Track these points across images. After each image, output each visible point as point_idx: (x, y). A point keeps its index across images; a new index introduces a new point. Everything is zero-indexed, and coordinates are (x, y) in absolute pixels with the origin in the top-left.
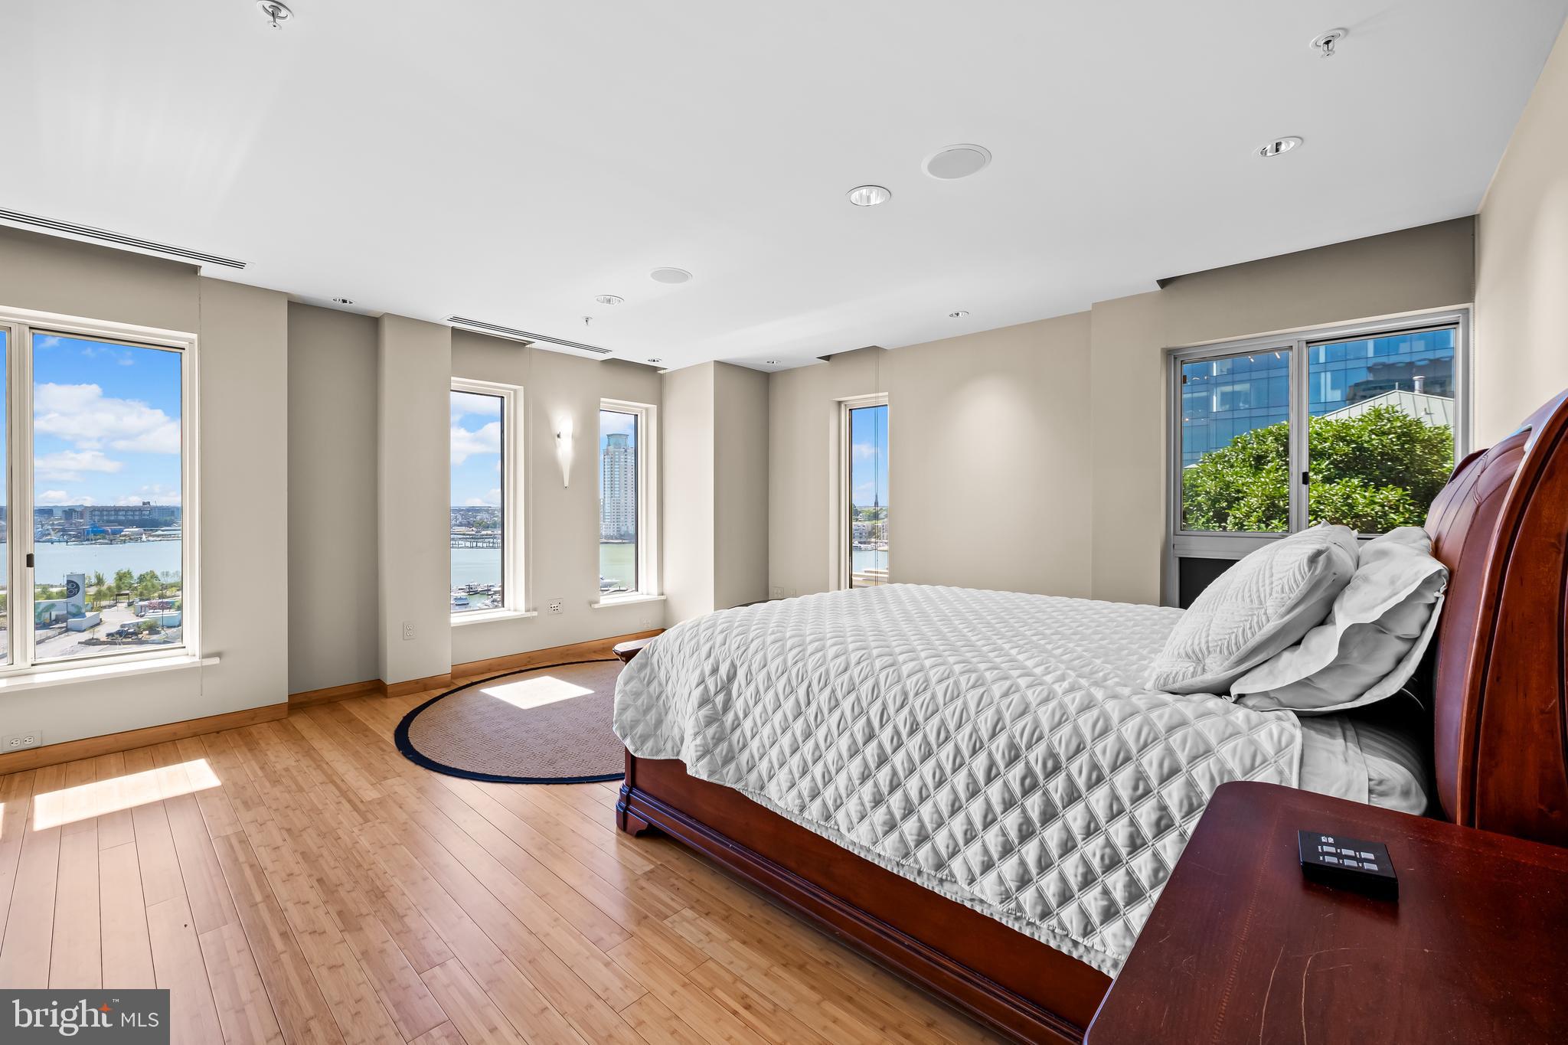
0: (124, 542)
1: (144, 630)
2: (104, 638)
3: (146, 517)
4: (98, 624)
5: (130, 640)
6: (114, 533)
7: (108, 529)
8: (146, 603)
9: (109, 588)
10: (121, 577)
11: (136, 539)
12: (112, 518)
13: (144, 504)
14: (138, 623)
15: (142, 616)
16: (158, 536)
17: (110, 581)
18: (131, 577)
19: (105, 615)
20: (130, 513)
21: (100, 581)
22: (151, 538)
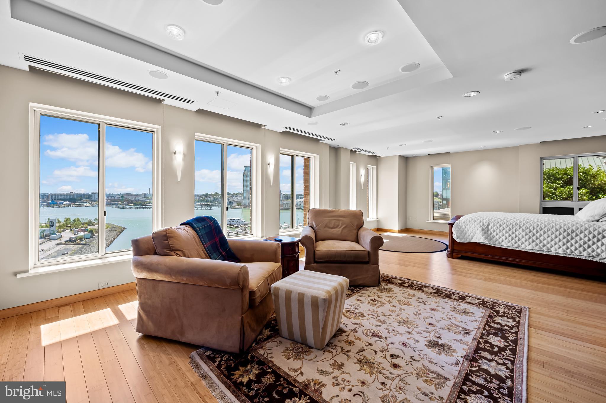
0: (64, 207)
1: (78, 239)
2: (64, 243)
3: (72, 198)
4: (61, 237)
5: (73, 243)
6: (60, 204)
7: (58, 202)
8: (77, 230)
9: (63, 224)
10: (67, 220)
11: (68, 206)
12: (59, 198)
13: (70, 193)
14: (76, 237)
15: (76, 235)
16: (76, 205)
17: (63, 222)
18: (70, 220)
19: (63, 234)
20: (66, 196)
21: (59, 222)
22: (74, 206)
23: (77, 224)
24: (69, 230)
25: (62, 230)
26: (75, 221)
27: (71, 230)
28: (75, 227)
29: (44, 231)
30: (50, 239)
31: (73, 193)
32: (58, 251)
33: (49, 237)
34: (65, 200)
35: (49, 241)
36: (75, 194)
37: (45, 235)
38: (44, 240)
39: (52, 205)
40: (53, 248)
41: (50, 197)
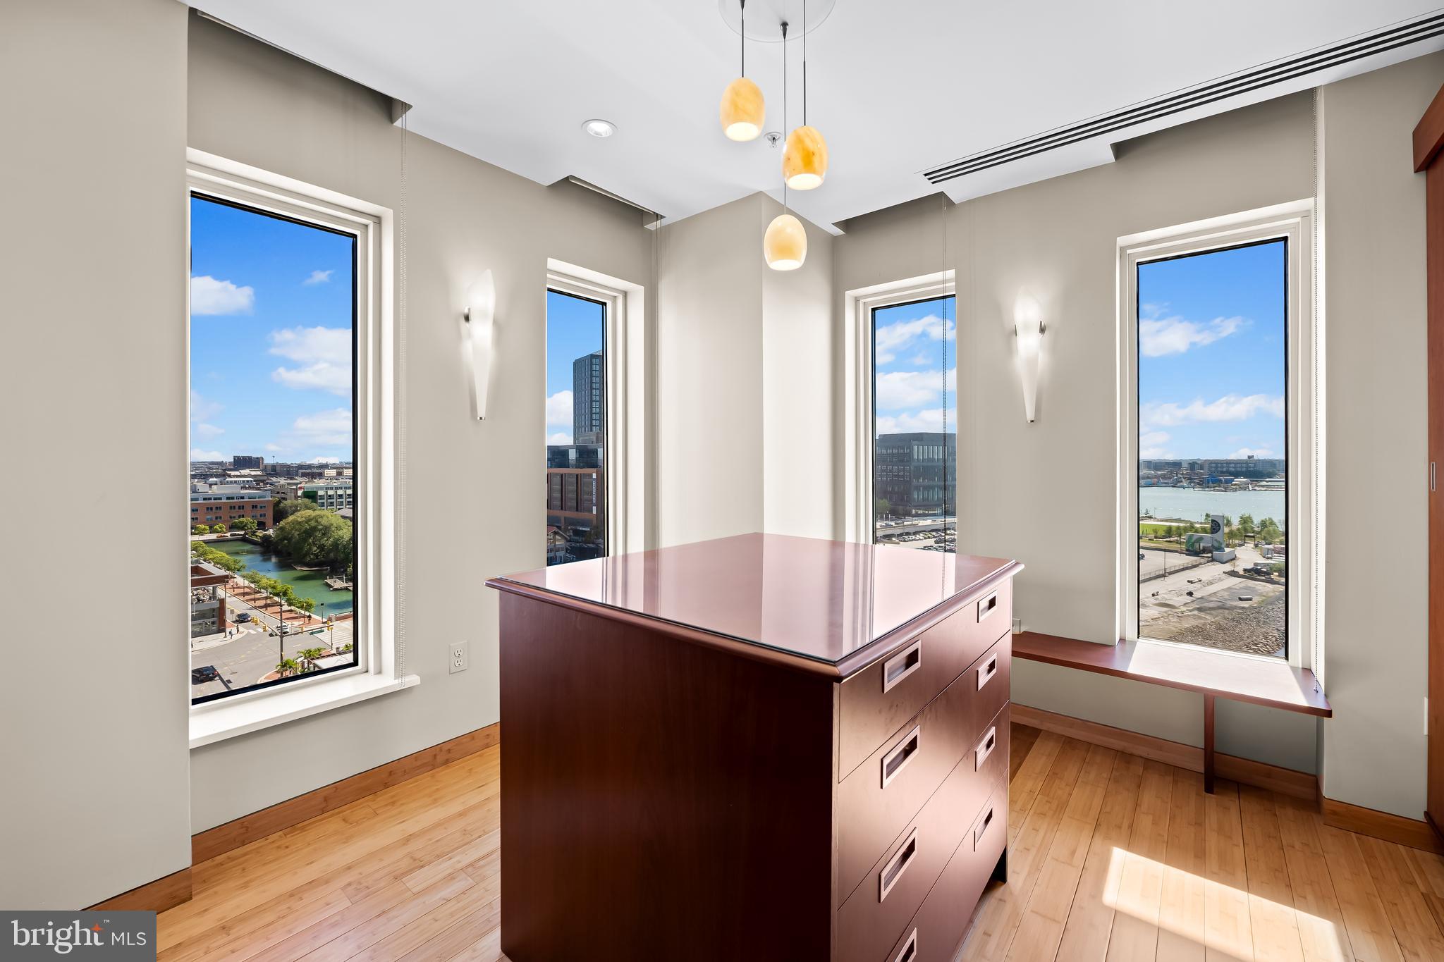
23: (1269, 533)
24: (1252, 546)
25: (1237, 542)
26: (1264, 524)
27: (1256, 546)
28: (1265, 539)
29: (1200, 539)
30: (1213, 560)
31: (1255, 458)
32: (1229, 588)
33: (1210, 555)
34: (1237, 475)
35: (1210, 564)
36: (1259, 460)
37: (1201, 548)
38: (1202, 560)
39: (1211, 484)
40: (1220, 580)
41: (1206, 467)
